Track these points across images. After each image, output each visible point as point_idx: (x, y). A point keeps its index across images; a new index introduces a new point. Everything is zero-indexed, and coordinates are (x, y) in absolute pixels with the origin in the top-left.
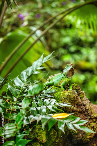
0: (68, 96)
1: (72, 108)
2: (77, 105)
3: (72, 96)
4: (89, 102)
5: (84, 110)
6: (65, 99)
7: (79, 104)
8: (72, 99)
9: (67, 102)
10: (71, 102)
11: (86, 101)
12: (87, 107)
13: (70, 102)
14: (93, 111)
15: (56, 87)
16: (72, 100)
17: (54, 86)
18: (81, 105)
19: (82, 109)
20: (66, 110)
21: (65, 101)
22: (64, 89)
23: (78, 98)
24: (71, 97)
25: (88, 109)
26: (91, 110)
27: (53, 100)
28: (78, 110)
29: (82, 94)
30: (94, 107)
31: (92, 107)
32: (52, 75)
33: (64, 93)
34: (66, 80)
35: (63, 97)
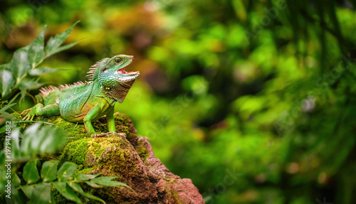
0: (110, 152)
1: (122, 188)
2: (133, 178)
3: (122, 155)
4: (165, 171)
5: (155, 194)
6: (101, 161)
7: (140, 177)
8: (122, 164)
9: (109, 171)
10: (118, 171)
11: (155, 166)
12: (163, 184)
13: (116, 171)
14: (179, 197)
15: (68, 124)
16: (122, 166)
17: (59, 120)
18: (146, 179)
19: (149, 192)
20: (105, 195)
21: (102, 168)
22: (93, 130)
23: (137, 159)
24: (119, 156)
25: (164, 193)
26: (172, 194)
27: (68, 166)
28: (136, 194)
29: (142, 146)
30: (181, 185)
31: (176, 186)
32: (51, 87)
33: (98, 142)
34: (100, 103)
35: (95, 156)
